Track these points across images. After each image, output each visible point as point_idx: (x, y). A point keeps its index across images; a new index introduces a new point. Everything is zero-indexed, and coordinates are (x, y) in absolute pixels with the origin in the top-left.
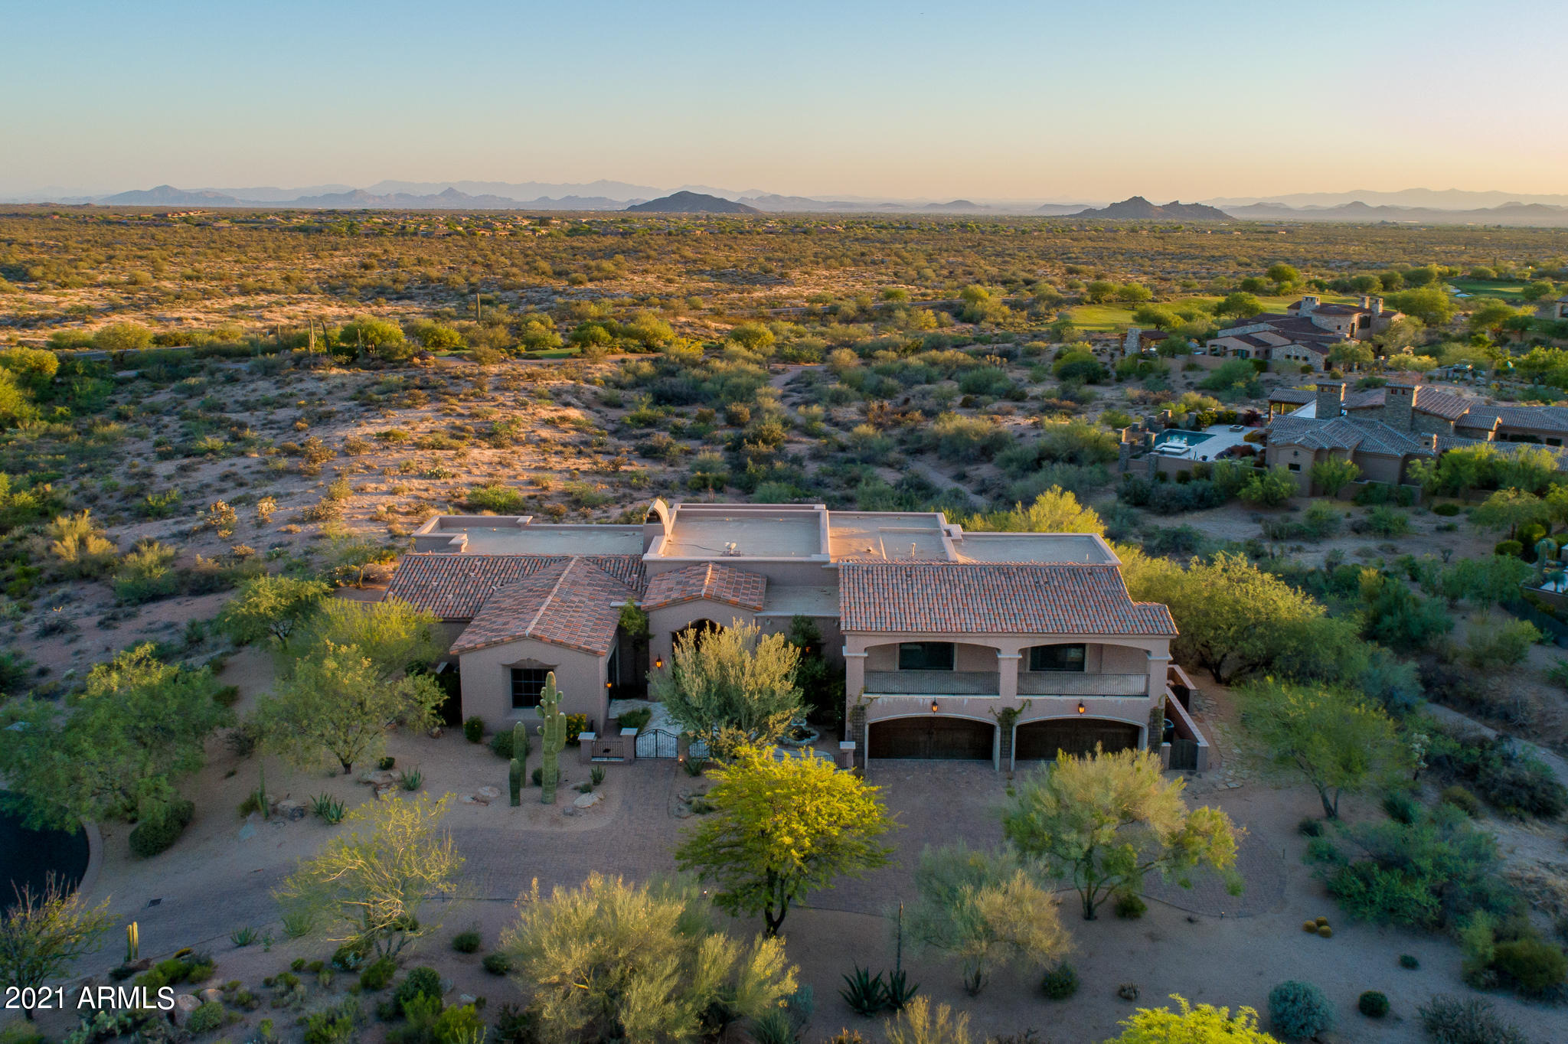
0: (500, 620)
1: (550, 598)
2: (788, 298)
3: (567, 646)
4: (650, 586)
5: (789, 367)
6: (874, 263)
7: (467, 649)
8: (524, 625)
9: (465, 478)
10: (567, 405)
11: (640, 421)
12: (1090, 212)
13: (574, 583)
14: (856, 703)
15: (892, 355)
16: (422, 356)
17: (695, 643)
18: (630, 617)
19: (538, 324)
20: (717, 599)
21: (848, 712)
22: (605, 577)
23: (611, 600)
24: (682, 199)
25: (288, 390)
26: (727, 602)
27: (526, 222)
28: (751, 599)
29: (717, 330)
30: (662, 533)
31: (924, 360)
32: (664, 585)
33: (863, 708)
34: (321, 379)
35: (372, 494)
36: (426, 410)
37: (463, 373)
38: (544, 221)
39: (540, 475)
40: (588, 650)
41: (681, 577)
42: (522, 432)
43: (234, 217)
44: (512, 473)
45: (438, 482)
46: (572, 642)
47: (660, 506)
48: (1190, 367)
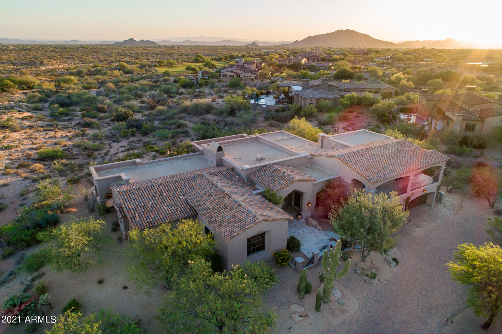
12: (118, 43)
20: (302, 180)
23: (249, 191)
26: (305, 181)
32: (266, 179)
46: (279, 218)
48: (219, 81)
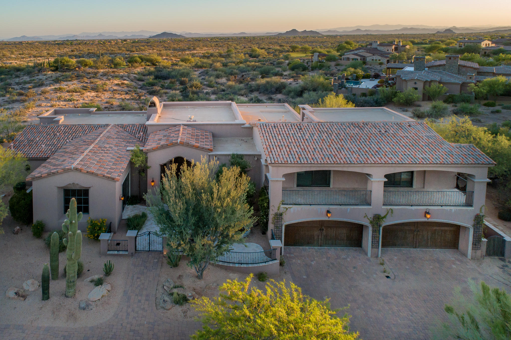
0: (62, 159)
1: (93, 145)
2: (196, 53)
3: (97, 175)
4: (149, 138)
5: (199, 69)
6: (220, 46)
7: (36, 177)
8: (72, 161)
9: (81, 101)
10: (124, 80)
11: (149, 84)
12: (280, 34)
13: (108, 137)
14: (276, 211)
15: (234, 64)
16: (79, 67)
17: (177, 174)
18: (137, 156)
19: (118, 59)
20: (187, 145)
21: (271, 217)
22: (126, 134)
23: (128, 146)
24: (164, 34)
25: (33, 78)
26: (193, 147)
27: (120, 41)
28: (206, 145)
29: (175, 60)
30: (156, 112)
31: (245, 65)
32: (157, 138)
33: (281, 215)
34: (44, 75)
35: (44, 107)
36: (75, 82)
37: (92, 72)
38: (125, 40)
39: (111, 100)
40: (109, 178)
41: (166, 133)
42: (107, 88)
43: (40, 42)
44: (100, 99)
45: (71, 103)
46: (99, 172)
47: (155, 99)
48: (337, 65)
